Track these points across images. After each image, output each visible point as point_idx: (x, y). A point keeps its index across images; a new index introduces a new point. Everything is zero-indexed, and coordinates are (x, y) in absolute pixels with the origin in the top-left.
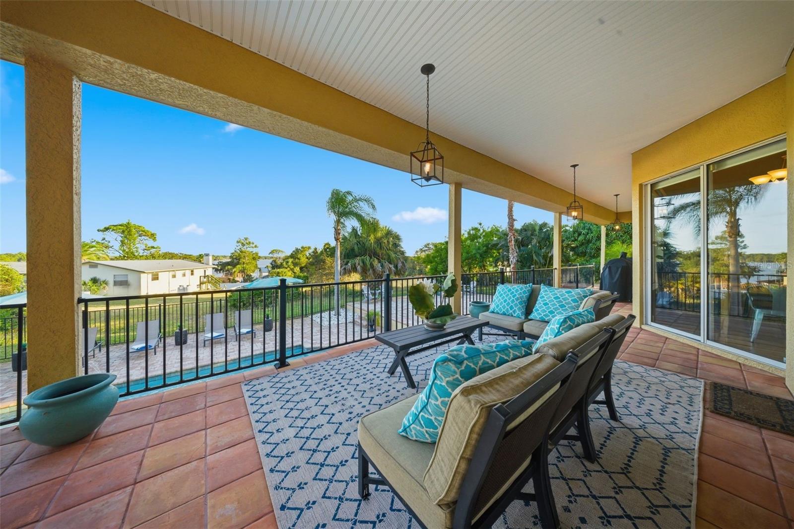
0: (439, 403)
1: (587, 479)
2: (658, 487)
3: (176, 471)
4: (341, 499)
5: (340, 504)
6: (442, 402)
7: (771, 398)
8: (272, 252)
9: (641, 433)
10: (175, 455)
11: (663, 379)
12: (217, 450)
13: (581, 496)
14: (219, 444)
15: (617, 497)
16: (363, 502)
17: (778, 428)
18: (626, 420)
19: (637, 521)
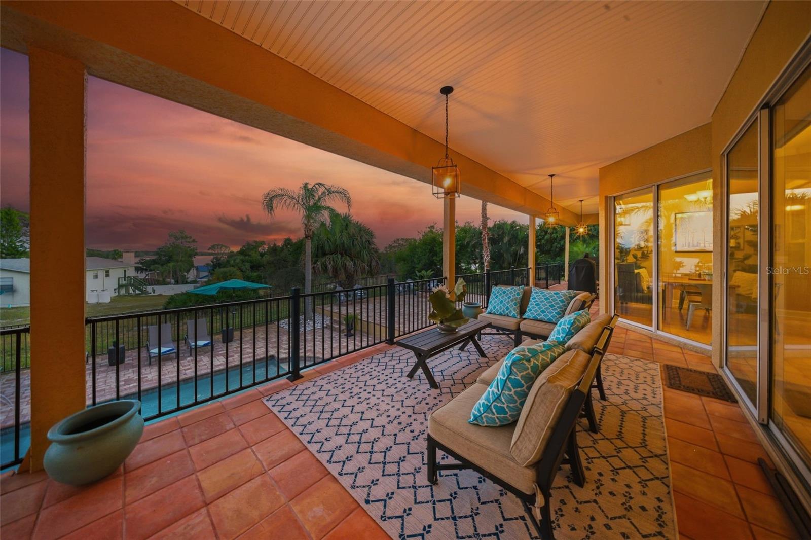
0: (512, 393)
1: (596, 446)
2: (643, 445)
3: (244, 488)
4: (414, 487)
5: (415, 492)
6: (515, 392)
7: (704, 373)
8: (213, 247)
9: (624, 408)
10: (233, 474)
11: (631, 364)
12: (274, 464)
13: (595, 458)
14: (274, 458)
15: (619, 455)
16: (434, 487)
17: (711, 394)
18: (613, 399)
19: (635, 469)
